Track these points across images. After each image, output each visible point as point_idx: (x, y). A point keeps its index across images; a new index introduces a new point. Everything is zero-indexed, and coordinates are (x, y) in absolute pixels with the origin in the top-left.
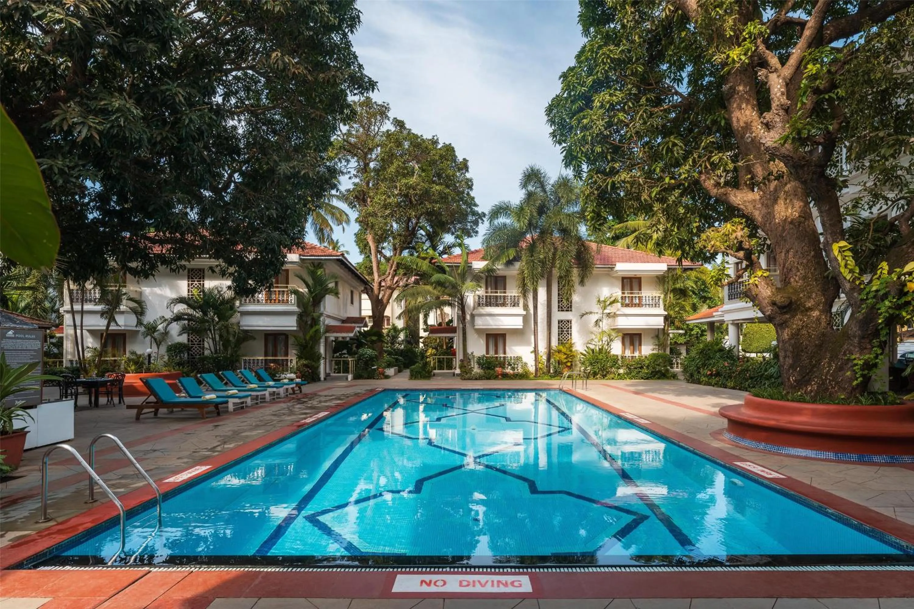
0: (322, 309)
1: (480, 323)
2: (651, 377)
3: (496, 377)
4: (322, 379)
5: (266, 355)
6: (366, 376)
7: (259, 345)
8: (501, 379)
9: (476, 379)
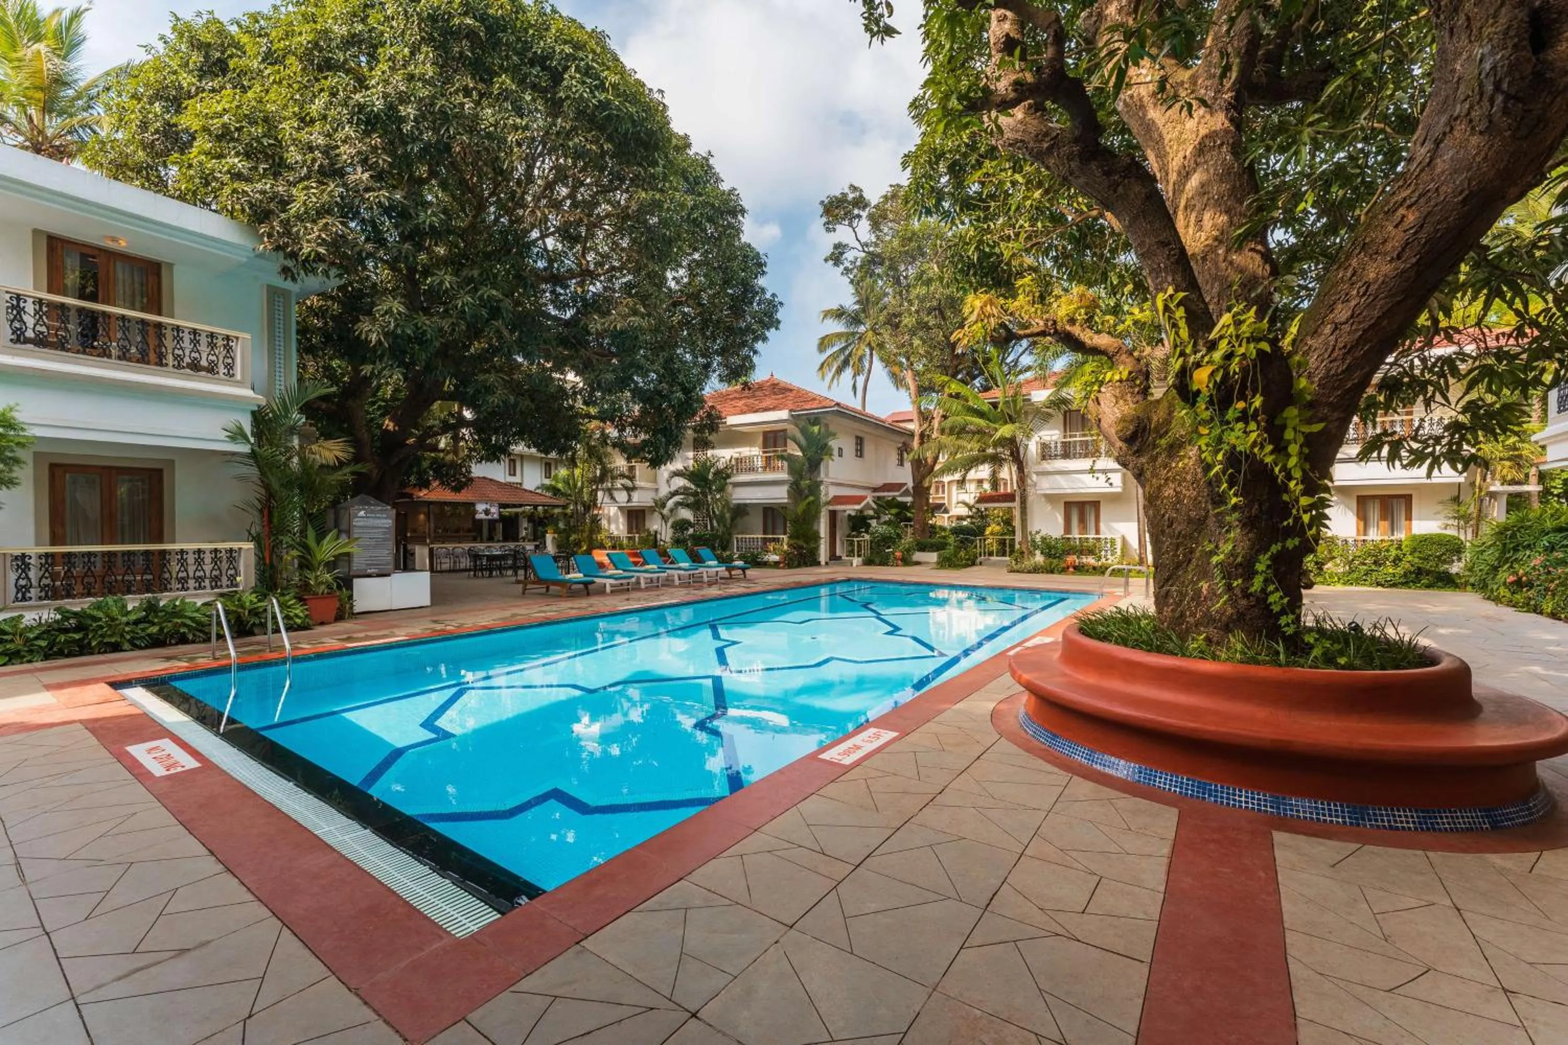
0: (822, 475)
1: (1046, 485)
2: (1403, 584)
3: (1064, 571)
4: (823, 563)
5: (765, 532)
6: (877, 560)
7: (757, 521)
8: (1073, 574)
9: (1029, 572)
